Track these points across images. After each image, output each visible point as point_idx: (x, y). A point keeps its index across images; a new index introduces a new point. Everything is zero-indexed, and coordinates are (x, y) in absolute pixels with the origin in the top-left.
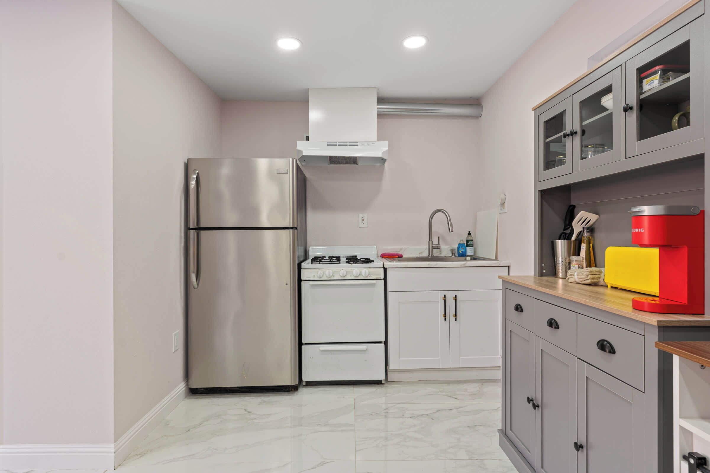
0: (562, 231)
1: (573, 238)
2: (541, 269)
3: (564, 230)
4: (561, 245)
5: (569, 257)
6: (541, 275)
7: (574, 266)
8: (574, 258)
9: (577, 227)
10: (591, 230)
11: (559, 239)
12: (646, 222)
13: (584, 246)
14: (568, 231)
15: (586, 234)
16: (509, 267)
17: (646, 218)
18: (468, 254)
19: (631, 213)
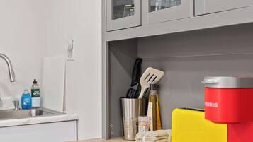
0: (130, 87)
1: (141, 96)
2: (109, 130)
3: (132, 86)
4: (129, 104)
5: (137, 117)
6: (110, 137)
7: (142, 128)
8: (141, 119)
9: (144, 84)
10: (157, 87)
11: (127, 97)
12: (219, 96)
13: (150, 104)
14: (136, 87)
15: (153, 92)
16: (77, 120)
17: (219, 91)
18: (33, 105)
19: (204, 85)
